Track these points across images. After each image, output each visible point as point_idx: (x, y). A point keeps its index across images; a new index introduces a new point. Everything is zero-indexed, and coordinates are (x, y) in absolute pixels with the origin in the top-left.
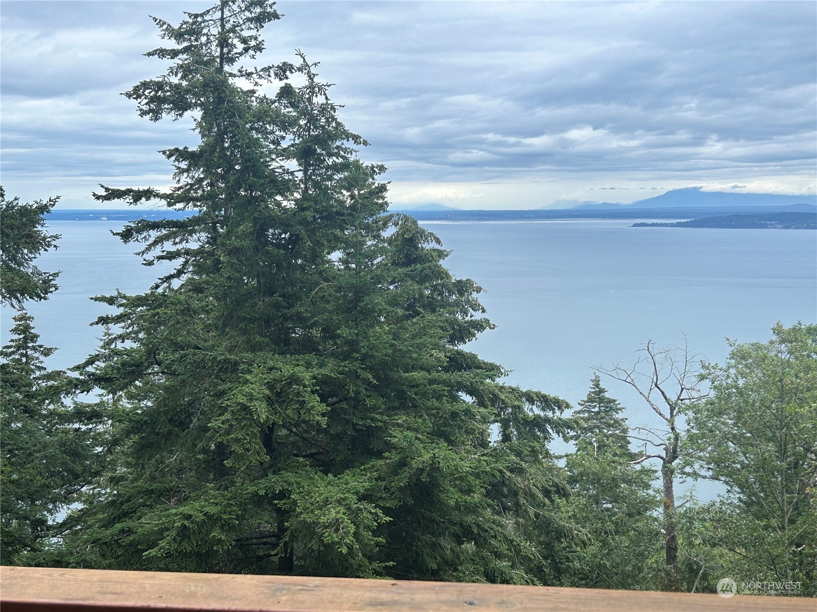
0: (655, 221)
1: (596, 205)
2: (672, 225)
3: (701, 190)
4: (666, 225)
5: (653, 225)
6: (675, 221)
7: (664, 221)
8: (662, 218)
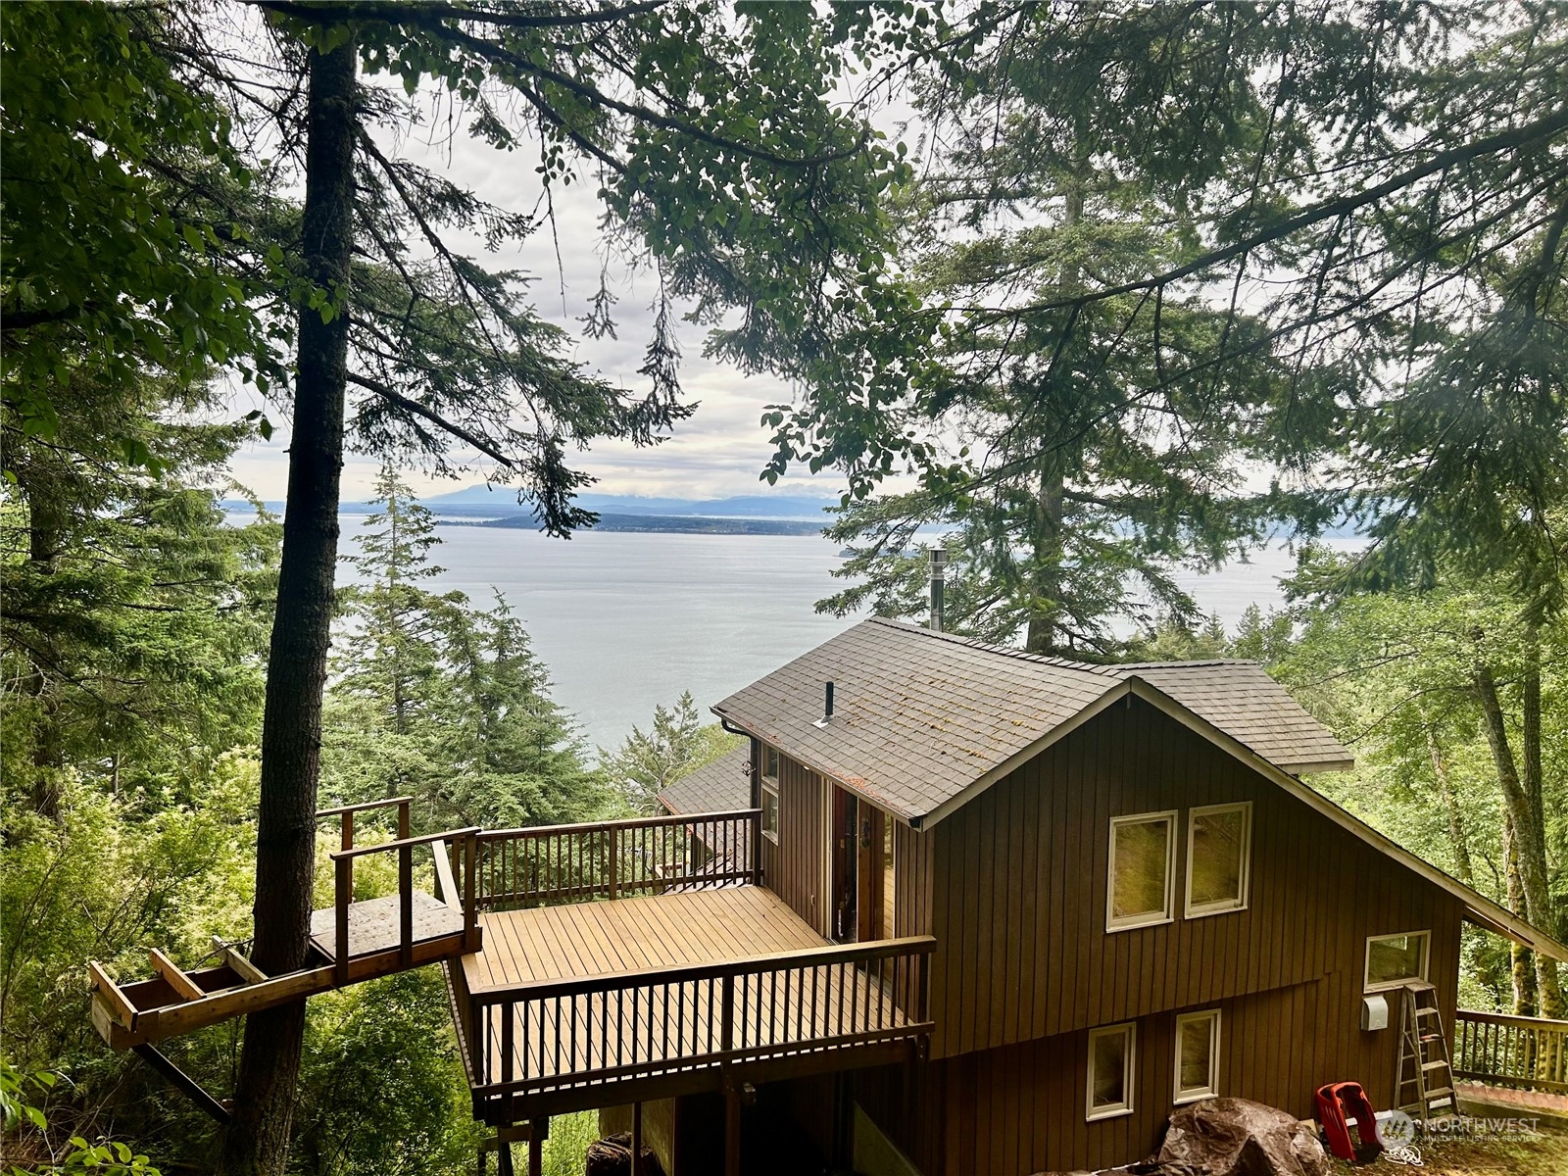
0: (459, 519)
2: (479, 525)
5: (457, 524)
6: (481, 520)
7: (468, 520)
8: (467, 516)
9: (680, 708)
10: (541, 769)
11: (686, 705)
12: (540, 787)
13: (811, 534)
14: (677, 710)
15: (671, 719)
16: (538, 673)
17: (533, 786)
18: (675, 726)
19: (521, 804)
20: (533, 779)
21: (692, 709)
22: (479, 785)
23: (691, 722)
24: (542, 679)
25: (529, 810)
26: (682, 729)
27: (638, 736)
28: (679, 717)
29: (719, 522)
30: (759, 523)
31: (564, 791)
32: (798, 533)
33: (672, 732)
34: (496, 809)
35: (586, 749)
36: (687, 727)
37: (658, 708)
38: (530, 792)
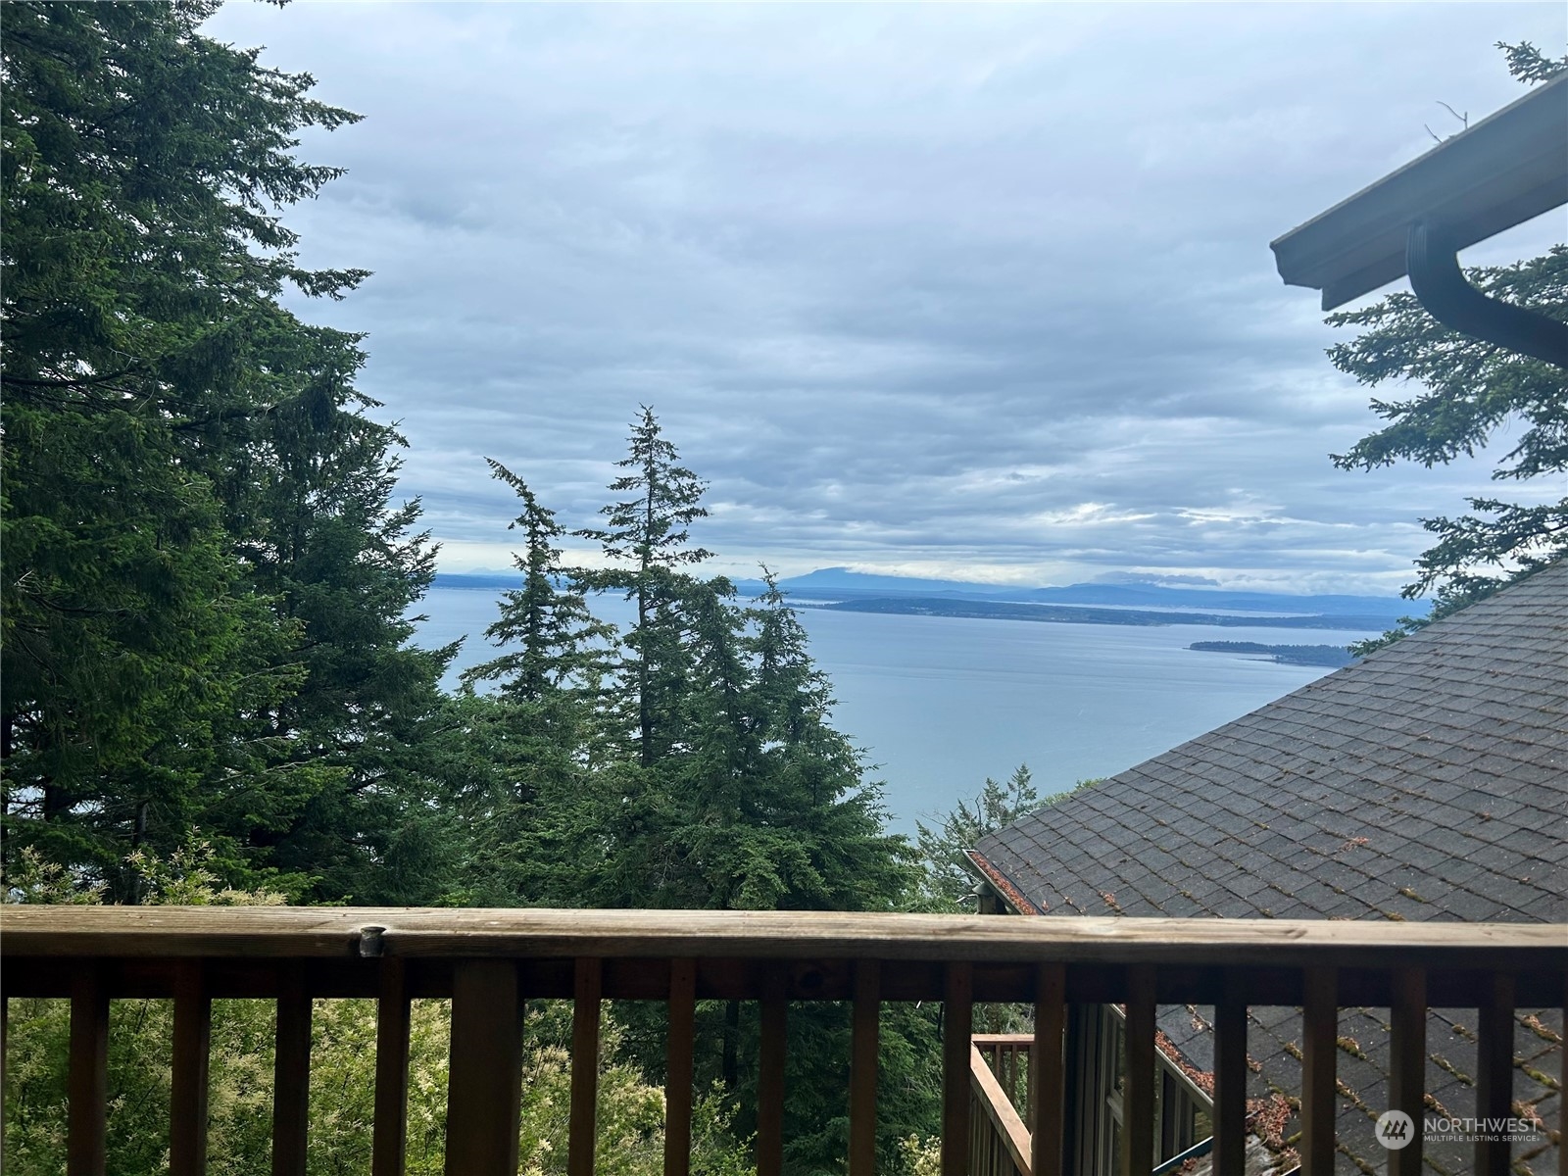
1: (740, 582)
3: (847, 571)
4: (814, 606)
6: (823, 603)
9: (1016, 785)
10: (814, 824)
11: (1022, 782)
12: (808, 850)
13: (1158, 624)
14: (1011, 786)
15: (1004, 796)
16: (816, 686)
17: (798, 846)
18: (1009, 805)
19: (776, 871)
20: (801, 839)
21: (1030, 786)
22: (724, 841)
23: (1028, 803)
24: (820, 695)
25: (790, 885)
26: (1018, 810)
27: (965, 815)
28: (1013, 796)
29: (1057, 609)
30: (1101, 611)
31: (847, 861)
32: (1144, 624)
33: (1006, 813)
34: (743, 877)
35: (881, 802)
36: (1024, 808)
37: (989, 782)
38: (793, 855)
